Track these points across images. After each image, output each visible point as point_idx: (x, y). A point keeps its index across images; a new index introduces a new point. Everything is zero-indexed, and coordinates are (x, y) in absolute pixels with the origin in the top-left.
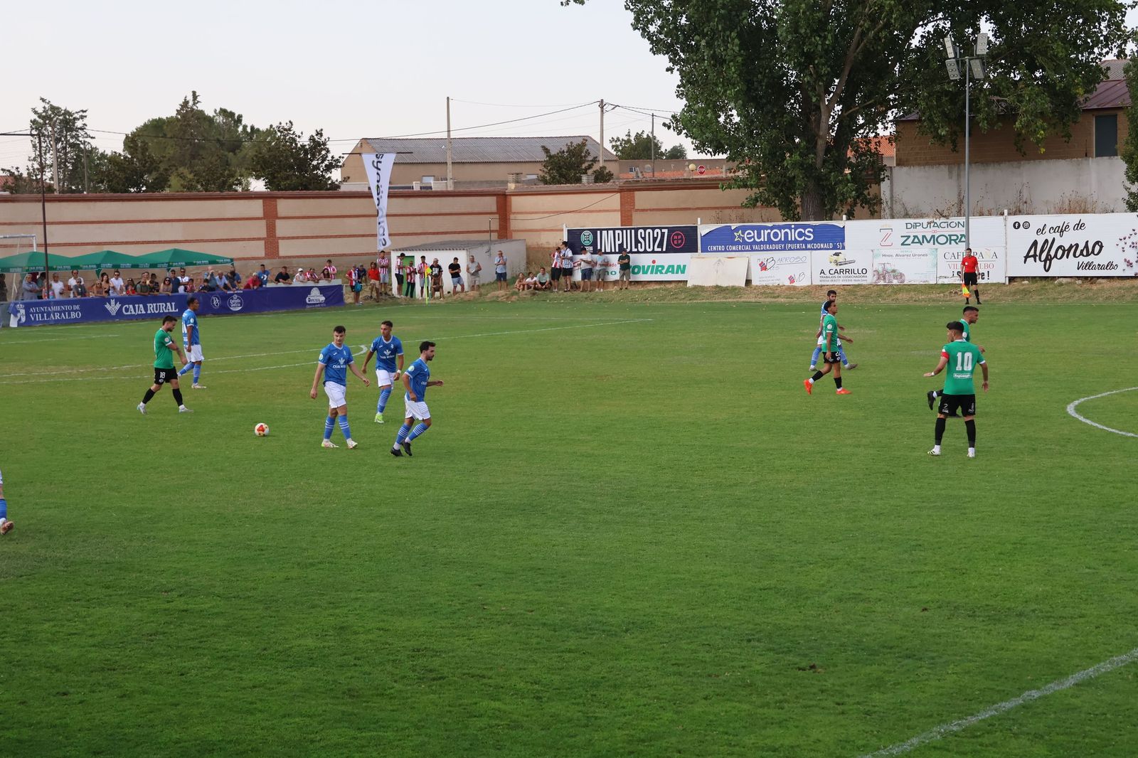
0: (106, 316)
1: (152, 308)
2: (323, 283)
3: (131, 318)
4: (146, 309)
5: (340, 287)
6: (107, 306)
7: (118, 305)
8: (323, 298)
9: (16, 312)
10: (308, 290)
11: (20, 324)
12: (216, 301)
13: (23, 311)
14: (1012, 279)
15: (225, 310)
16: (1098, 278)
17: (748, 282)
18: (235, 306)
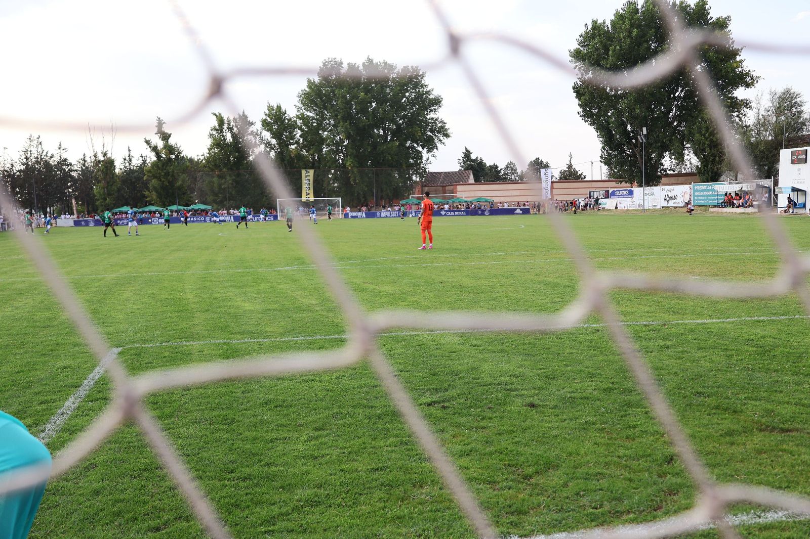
0: (441, 215)
1: (456, 213)
2: (522, 207)
3: (450, 215)
4: (454, 213)
5: (529, 209)
6: (441, 212)
7: (445, 212)
8: (521, 212)
9: (412, 213)
10: (516, 209)
11: (412, 216)
12: (480, 212)
13: (414, 213)
14: (662, 207)
15: (483, 214)
16: (677, 207)
17: (616, 208)
18: (487, 213)
